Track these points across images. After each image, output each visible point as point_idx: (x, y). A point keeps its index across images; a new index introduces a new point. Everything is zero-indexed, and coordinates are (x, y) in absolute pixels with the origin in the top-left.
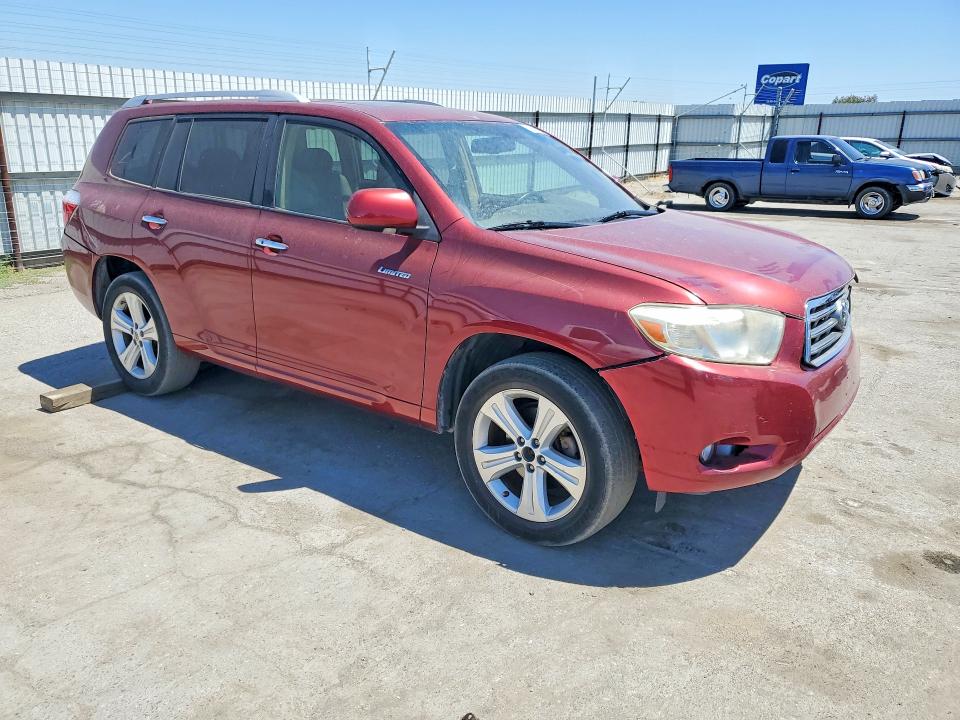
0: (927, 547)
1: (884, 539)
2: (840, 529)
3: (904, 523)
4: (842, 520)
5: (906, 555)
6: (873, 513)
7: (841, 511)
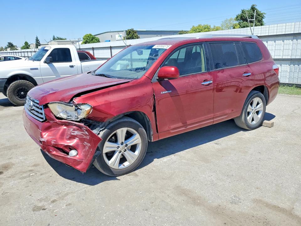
0: (4, 175)
1: (15, 170)
2: (29, 166)
3: (14, 177)
4: (30, 168)
5: (8, 170)
6: (24, 175)
7: (33, 170)
